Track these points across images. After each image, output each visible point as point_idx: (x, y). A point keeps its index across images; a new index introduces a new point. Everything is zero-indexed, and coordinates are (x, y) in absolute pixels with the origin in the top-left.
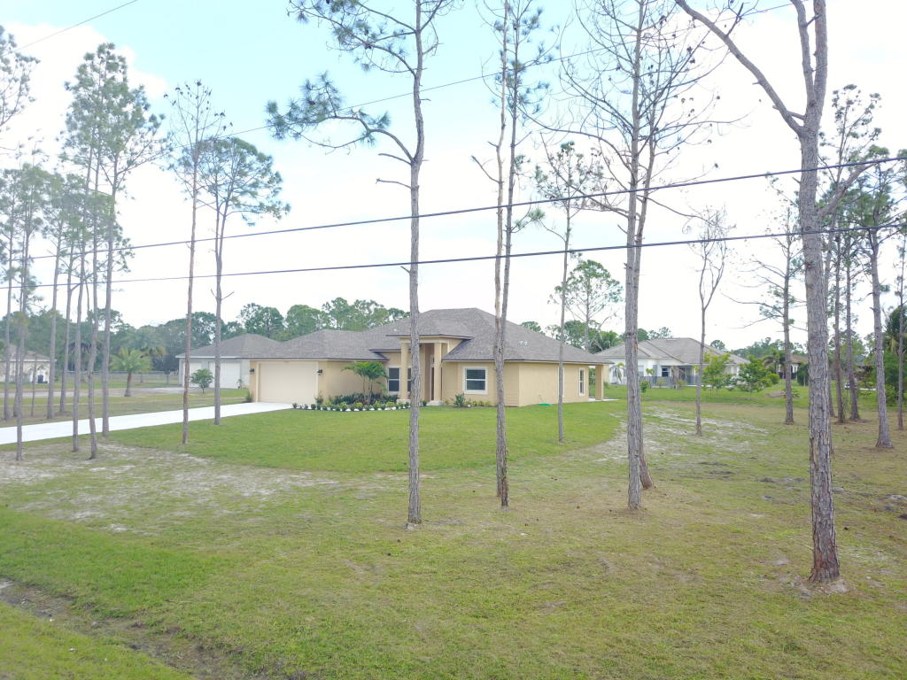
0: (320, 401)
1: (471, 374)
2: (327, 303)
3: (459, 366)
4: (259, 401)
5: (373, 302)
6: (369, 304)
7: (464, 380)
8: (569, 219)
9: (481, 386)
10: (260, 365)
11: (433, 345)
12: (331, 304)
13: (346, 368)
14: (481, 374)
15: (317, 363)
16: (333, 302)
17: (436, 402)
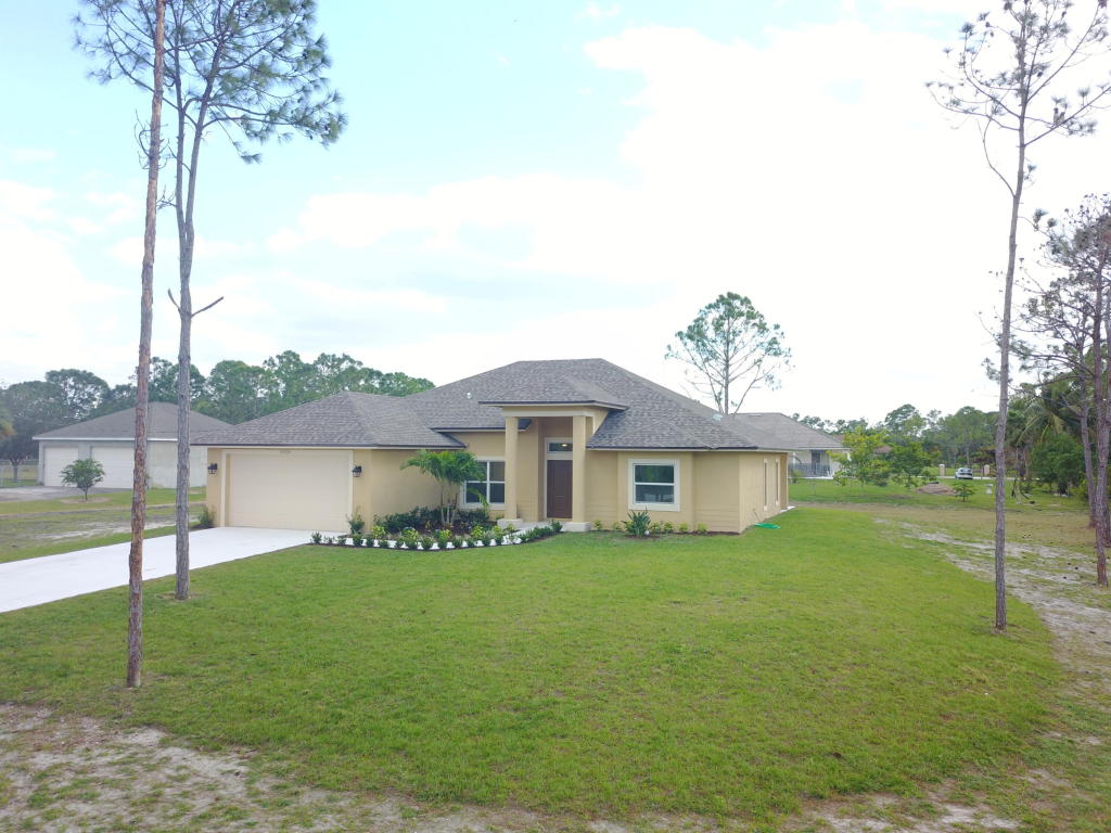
0: (357, 527)
1: (641, 473)
2: (271, 359)
3: (620, 457)
4: (227, 524)
5: (346, 357)
6: (341, 361)
7: (630, 484)
8: (1023, 146)
9: (665, 495)
10: (228, 456)
11: (570, 420)
12: (277, 361)
13: (411, 464)
14: (667, 474)
15: (351, 455)
16: (278, 357)
17: (576, 525)
